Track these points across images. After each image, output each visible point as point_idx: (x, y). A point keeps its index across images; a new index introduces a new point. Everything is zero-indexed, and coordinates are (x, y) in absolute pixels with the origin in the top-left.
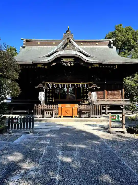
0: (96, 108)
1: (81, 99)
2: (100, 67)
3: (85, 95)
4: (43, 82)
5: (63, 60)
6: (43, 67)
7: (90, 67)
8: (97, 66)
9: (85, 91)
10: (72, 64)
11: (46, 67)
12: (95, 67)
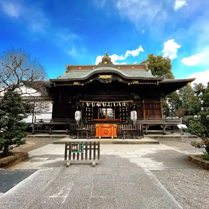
0: (137, 128)
1: (120, 118)
2: (140, 83)
3: (124, 114)
4: (81, 101)
5: (100, 77)
6: (79, 84)
7: (129, 84)
8: (137, 82)
9: (123, 111)
10: (110, 81)
11: (83, 85)
12: (134, 84)
